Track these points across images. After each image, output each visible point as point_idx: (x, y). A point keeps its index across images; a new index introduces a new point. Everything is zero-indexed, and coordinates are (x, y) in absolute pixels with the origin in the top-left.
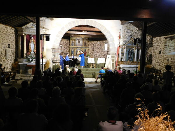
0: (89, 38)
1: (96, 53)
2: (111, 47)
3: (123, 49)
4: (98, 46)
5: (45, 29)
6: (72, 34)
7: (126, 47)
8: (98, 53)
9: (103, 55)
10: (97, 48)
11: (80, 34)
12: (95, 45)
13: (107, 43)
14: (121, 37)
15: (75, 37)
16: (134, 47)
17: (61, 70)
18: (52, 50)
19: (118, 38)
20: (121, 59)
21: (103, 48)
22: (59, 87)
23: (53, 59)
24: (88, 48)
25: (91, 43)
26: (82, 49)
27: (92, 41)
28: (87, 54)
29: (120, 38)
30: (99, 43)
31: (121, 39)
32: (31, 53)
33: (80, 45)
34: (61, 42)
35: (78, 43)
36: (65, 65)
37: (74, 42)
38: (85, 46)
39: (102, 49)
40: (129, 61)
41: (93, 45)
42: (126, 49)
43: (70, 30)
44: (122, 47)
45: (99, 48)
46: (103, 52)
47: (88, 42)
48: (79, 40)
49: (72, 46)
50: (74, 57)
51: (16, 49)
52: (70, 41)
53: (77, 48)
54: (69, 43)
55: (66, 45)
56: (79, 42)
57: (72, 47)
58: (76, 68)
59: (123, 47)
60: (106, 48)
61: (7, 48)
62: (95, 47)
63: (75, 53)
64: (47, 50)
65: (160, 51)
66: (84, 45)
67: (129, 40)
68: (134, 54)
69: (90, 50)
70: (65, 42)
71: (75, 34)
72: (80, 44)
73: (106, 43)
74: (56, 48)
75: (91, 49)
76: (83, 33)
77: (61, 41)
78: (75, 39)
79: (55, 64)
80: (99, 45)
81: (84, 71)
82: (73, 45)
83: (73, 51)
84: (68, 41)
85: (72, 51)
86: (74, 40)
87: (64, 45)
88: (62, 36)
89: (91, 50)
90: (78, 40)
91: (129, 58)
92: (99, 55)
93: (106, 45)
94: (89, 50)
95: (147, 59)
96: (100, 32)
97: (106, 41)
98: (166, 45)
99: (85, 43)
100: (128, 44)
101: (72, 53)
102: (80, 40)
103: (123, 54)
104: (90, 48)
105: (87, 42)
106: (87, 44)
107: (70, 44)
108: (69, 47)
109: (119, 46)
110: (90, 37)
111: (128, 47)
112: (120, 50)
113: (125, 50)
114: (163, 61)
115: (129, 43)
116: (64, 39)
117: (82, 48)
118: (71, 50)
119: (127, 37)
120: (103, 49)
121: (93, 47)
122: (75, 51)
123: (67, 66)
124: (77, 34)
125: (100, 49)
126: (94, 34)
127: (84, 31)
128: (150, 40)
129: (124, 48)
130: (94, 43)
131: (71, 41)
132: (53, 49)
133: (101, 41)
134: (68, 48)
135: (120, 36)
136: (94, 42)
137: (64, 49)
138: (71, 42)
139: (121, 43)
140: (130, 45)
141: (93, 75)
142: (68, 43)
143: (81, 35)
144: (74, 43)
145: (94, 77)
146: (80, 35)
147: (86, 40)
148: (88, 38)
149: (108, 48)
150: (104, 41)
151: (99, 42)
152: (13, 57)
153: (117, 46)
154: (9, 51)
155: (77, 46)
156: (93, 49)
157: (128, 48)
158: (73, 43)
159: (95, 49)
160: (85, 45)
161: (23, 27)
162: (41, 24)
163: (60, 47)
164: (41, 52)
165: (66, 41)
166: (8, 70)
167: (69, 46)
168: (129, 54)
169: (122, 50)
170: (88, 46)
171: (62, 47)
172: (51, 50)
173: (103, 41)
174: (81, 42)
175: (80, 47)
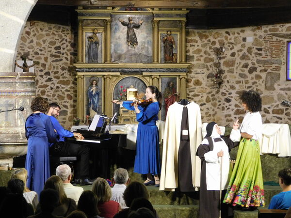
0: (191, 11)
4: (244, 57)
9: (280, 112)
10: (238, 70)
12: (227, 53)
15: (109, 10)
17: (30, 196)
21: (278, 69)
24: (188, 70)
25: (200, 44)
26: (148, 81)
27: (207, 32)
30: (250, 40)
33: (138, 57)
34: (22, 39)
35: (124, 47)
37: (100, 36)
38: (166, 61)
41: (218, 52)
45: (254, 69)
46: (275, 94)
47: (187, 33)
48: (131, 26)
49: (89, 62)
50: (103, 124)
52: (76, 34)
53: (123, 72)
54: (75, 45)
55: (57, 58)
56: (132, 40)
57: (89, 70)
58: (120, 181)
62: (226, 64)
66: (161, 55)
69: (198, 83)
70: (49, 39)
72: (137, 49)
75: (202, 78)
77: (24, 36)
78: (105, 24)
80: (250, 50)
82: (93, 58)
83: (98, 94)
84: (69, 37)
85: (90, 95)
86: (101, 30)
87: (42, 61)
89: (205, 82)
90: (126, 28)
94: (191, 84)
99: (169, 45)
101: (88, 105)
102: (138, 27)
104: (200, 74)
105: (178, 37)
106: (177, 50)
107: (75, 54)
108: (73, 70)
116: (40, 24)
117: (152, 70)
118: (83, 85)
120: (279, 77)
121: (217, 65)
122: (111, 90)
125: (259, 77)
130: (222, 44)
131: (86, 34)
133: (264, 28)
134: (67, 74)
136: (218, 36)
137: (42, 81)
138: (86, 43)
142: (67, 48)
144: (101, 48)
147: (175, 24)
148: (184, 12)
151: (249, 35)
155: (120, 65)
156: (218, 79)
158: (93, 42)
160: (169, 56)
163: (20, 71)
165: (54, 36)
167: (74, 61)
170: (188, 58)
171: (31, 70)
173: (278, 26)
174: (141, 35)
175: (140, 65)
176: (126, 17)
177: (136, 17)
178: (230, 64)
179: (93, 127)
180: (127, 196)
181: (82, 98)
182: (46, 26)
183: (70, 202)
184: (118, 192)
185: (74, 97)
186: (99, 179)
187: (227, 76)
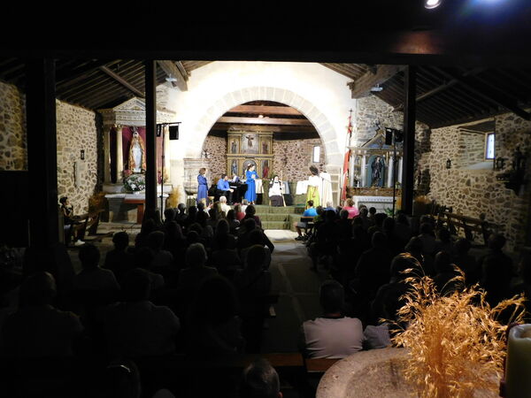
0: (275, 133)
1: (292, 169)
2: (329, 154)
3: (359, 157)
4: (296, 152)
5: (168, 111)
6: (232, 124)
7: (365, 152)
8: (297, 169)
10: (293, 157)
11: (251, 124)
12: (289, 150)
13: (320, 144)
14: (354, 128)
15: (241, 132)
16: (385, 153)
17: (207, 210)
18: (185, 163)
19: (347, 130)
20: (356, 181)
21: (310, 157)
22: (201, 245)
23: (187, 184)
24: (273, 157)
25: (278, 146)
26: (256, 161)
27: (281, 142)
28: (270, 173)
29: (351, 132)
30: (298, 145)
31: (353, 134)
32: (135, 171)
33: (252, 152)
34: (205, 143)
35: (247, 147)
36: (217, 199)
37: (237, 142)
38: (264, 153)
39: (308, 161)
40: (373, 187)
41: (286, 150)
42: (366, 157)
43: (228, 114)
44: (356, 152)
45: (299, 158)
47: (273, 142)
48: (250, 139)
49: (233, 153)
51: (98, 163)
52: (227, 141)
53: (246, 158)
54: (226, 146)
55: (219, 151)
56: (250, 144)
57: (232, 156)
58: (245, 204)
59: (360, 152)
60: (317, 158)
61: (79, 161)
63: (241, 171)
64: (173, 163)
65: (449, 161)
67: (373, 136)
68: (386, 169)
69: (277, 162)
70: (216, 143)
71: (239, 124)
72: (252, 148)
73: (316, 145)
74: (195, 157)
75: (279, 160)
76: (260, 120)
78: (239, 138)
79: (192, 197)
80: (298, 149)
81: (264, 214)
82: (234, 151)
83: (236, 166)
84: (224, 143)
85: (233, 167)
87: (213, 153)
88: (209, 129)
89: (280, 162)
90: (247, 140)
91: (374, 180)
92: (299, 174)
93: (317, 150)
94: (274, 163)
95: (417, 182)
96: (302, 117)
97: (317, 140)
98: (464, 147)
99: (265, 147)
100: (370, 145)
102: (253, 139)
103: (358, 169)
104: (278, 159)
105: (269, 143)
106: (269, 149)
107: (227, 150)
108: (226, 157)
109: (348, 150)
110: (278, 130)
111: (371, 152)
112: (352, 159)
113: (364, 160)
114: (458, 185)
115: (374, 143)
116: (212, 137)
117: (258, 157)
118: (230, 163)
119: (367, 128)
120: (310, 160)
121: (285, 155)
122: (241, 165)
123: (223, 198)
124: (245, 124)
125: (302, 160)
126: (287, 122)
127: (261, 116)
128: (423, 135)
129: (362, 156)
130: (287, 146)
132: (187, 161)
133: (305, 140)
134: (223, 158)
135: (350, 125)
136: (286, 143)
137: (213, 161)
139: (355, 143)
140: (375, 147)
141: (287, 222)
142: (223, 148)
143: (255, 125)
144: (237, 147)
145: (287, 227)
146: (252, 127)
147: (268, 138)
148: (272, 133)
149: (323, 156)
150: (312, 141)
151: (299, 143)
152: (91, 182)
153: (344, 151)
154: (84, 166)
155: (245, 154)
156: (285, 161)
157: (371, 155)
158: (234, 145)
159: (290, 161)
160: (265, 151)
161: (115, 109)
162: (159, 100)
163: (204, 157)
164: (158, 168)
165: (218, 142)
166: (81, 213)
167: (226, 153)
168: (373, 171)
169: (357, 159)
170: (273, 152)
171: (209, 157)
172: (183, 162)
173: (310, 140)
175: (253, 155)
176: (248, 134)
177: (252, 135)
178: (290, 155)
179: (234, 180)
180: (247, 210)
181: (229, 167)
182: (215, 138)
183: (223, 213)
184: (243, 208)
185: (226, 168)
186: (236, 204)
187: (289, 160)
